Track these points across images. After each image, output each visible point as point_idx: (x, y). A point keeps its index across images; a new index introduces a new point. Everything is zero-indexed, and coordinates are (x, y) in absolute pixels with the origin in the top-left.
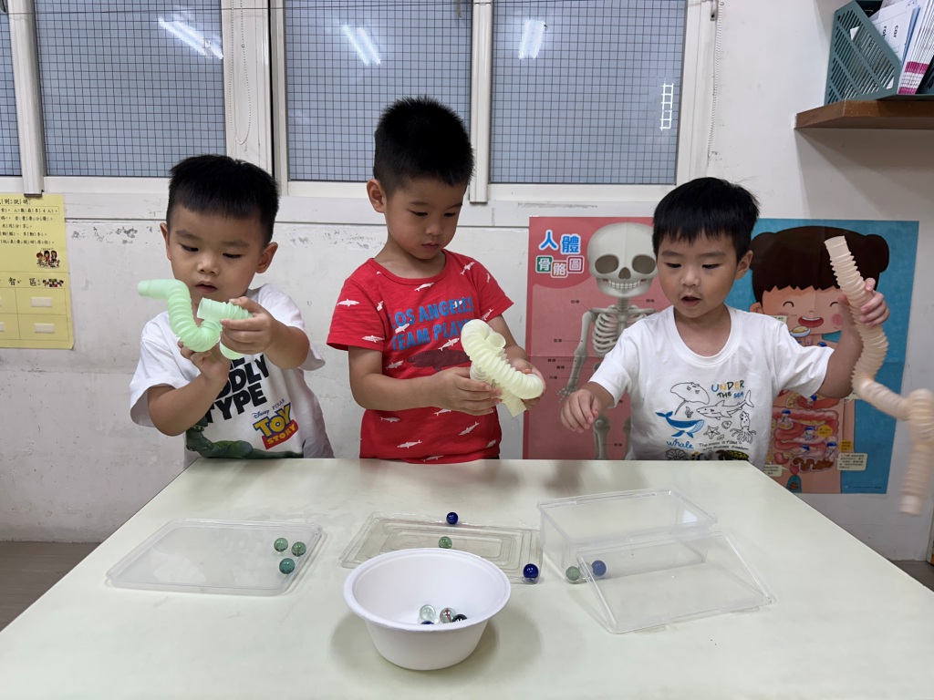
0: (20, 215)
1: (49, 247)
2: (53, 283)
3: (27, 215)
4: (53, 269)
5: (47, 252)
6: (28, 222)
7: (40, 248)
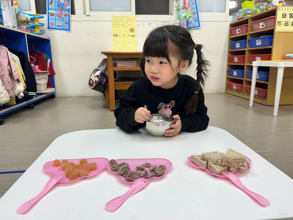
0: (126, 20)
1: (132, 28)
2: (133, 36)
3: (128, 20)
4: (133, 33)
5: (132, 29)
6: (128, 22)
7: (130, 28)
